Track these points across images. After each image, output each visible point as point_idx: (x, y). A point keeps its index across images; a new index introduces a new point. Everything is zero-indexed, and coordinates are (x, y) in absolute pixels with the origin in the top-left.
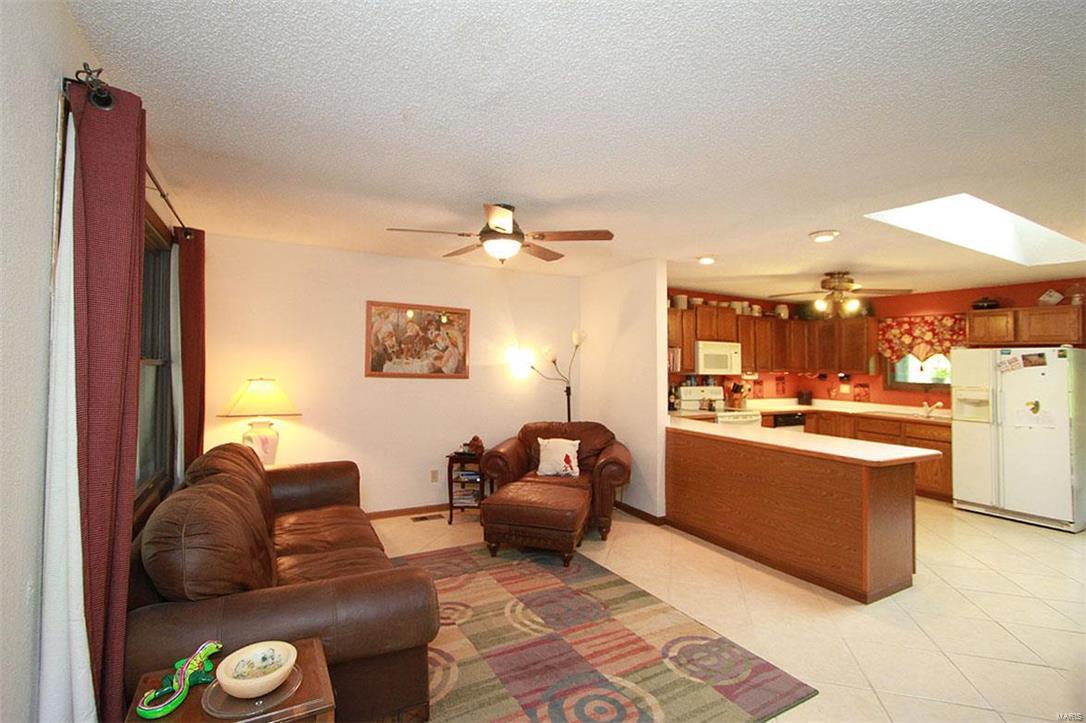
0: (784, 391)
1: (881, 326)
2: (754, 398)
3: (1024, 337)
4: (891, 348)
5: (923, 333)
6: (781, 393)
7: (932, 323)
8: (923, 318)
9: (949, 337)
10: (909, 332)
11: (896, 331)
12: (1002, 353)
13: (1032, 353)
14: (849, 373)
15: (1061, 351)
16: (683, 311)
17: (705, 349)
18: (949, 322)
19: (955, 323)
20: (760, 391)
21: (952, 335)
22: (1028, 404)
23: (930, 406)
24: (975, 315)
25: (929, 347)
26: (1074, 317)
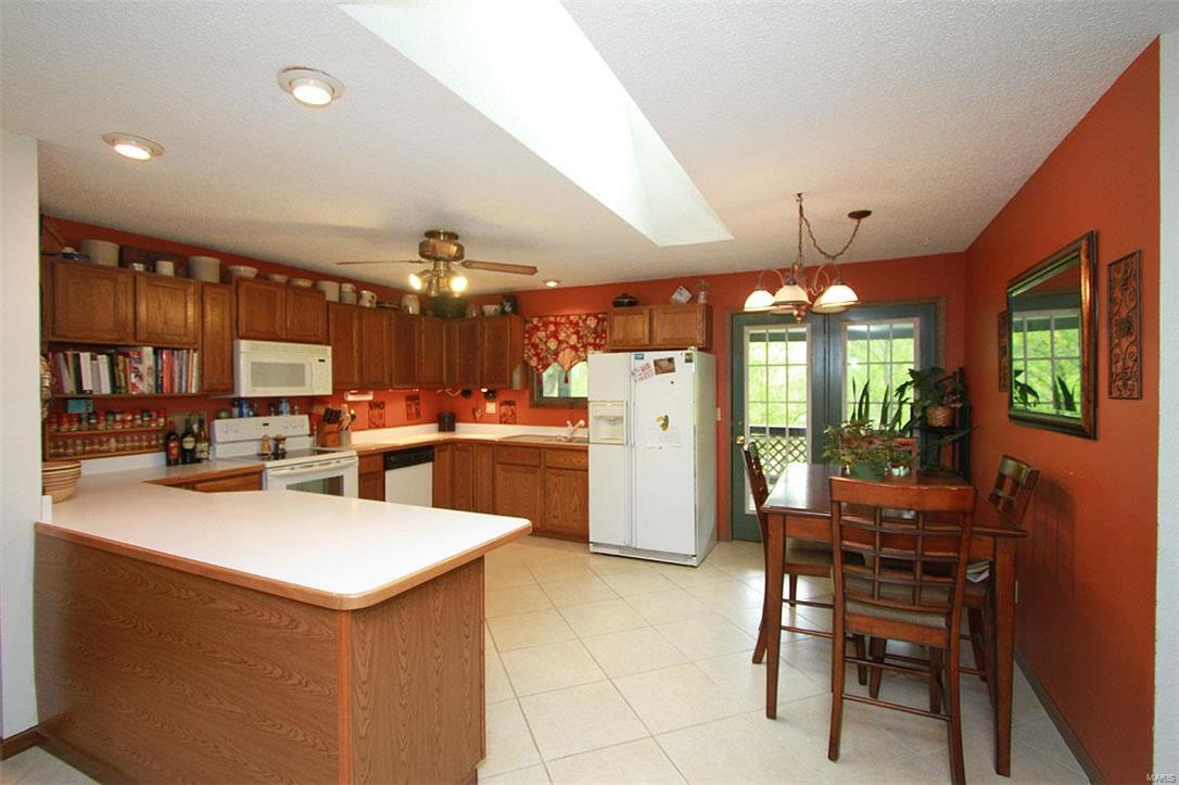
0: (418, 414)
1: (527, 326)
2: (370, 428)
3: (658, 341)
4: (537, 355)
5: (568, 336)
6: (414, 419)
7: (577, 324)
8: (568, 317)
9: (592, 341)
10: (555, 335)
11: (542, 334)
12: (636, 358)
13: (663, 357)
14: (493, 386)
15: (688, 354)
16: (205, 285)
17: (250, 354)
18: (592, 323)
19: (598, 323)
20: (381, 417)
21: (595, 339)
22: (658, 420)
23: (573, 425)
24: (616, 314)
25: (573, 353)
26: (699, 316)
